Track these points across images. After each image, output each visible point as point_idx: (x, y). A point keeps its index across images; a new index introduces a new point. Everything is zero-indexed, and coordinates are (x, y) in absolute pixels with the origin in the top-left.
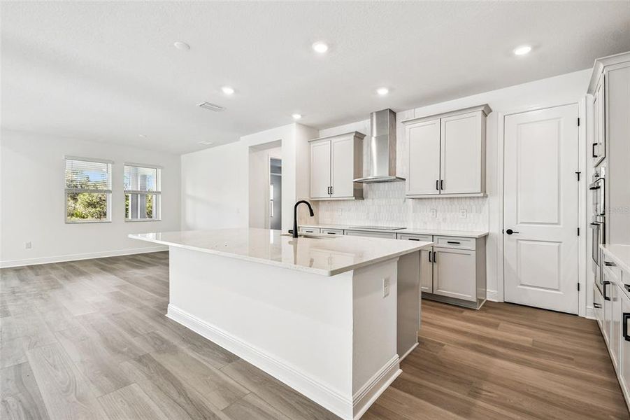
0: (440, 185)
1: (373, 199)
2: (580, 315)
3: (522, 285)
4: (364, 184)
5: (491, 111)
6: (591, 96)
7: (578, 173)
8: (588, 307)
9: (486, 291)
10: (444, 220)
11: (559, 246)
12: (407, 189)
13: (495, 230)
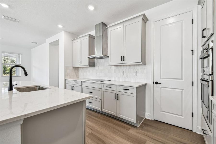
0: (123, 59)
1: (98, 66)
2: (193, 131)
3: (163, 111)
4: (95, 60)
5: (148, 20)
6: (200, 7)
7: (193, 50)
8: (198, 127)
9: (145, 113)
10: (127, 76)
11: (182, 92)
12: (109, 61)
13: (150, 82)
